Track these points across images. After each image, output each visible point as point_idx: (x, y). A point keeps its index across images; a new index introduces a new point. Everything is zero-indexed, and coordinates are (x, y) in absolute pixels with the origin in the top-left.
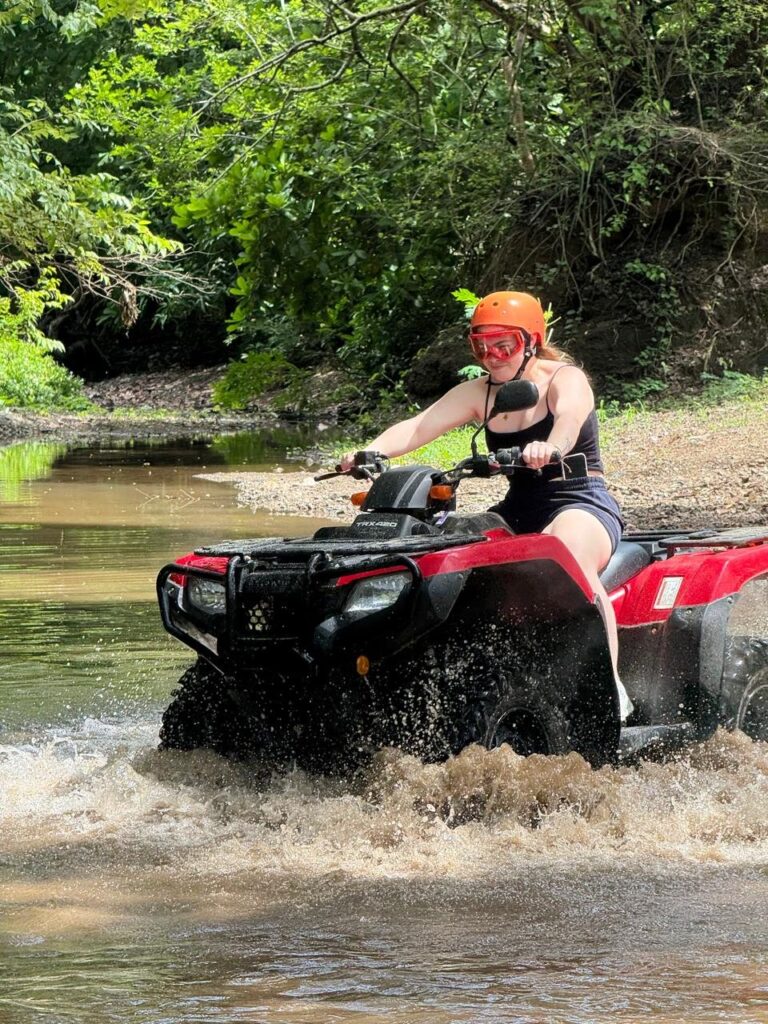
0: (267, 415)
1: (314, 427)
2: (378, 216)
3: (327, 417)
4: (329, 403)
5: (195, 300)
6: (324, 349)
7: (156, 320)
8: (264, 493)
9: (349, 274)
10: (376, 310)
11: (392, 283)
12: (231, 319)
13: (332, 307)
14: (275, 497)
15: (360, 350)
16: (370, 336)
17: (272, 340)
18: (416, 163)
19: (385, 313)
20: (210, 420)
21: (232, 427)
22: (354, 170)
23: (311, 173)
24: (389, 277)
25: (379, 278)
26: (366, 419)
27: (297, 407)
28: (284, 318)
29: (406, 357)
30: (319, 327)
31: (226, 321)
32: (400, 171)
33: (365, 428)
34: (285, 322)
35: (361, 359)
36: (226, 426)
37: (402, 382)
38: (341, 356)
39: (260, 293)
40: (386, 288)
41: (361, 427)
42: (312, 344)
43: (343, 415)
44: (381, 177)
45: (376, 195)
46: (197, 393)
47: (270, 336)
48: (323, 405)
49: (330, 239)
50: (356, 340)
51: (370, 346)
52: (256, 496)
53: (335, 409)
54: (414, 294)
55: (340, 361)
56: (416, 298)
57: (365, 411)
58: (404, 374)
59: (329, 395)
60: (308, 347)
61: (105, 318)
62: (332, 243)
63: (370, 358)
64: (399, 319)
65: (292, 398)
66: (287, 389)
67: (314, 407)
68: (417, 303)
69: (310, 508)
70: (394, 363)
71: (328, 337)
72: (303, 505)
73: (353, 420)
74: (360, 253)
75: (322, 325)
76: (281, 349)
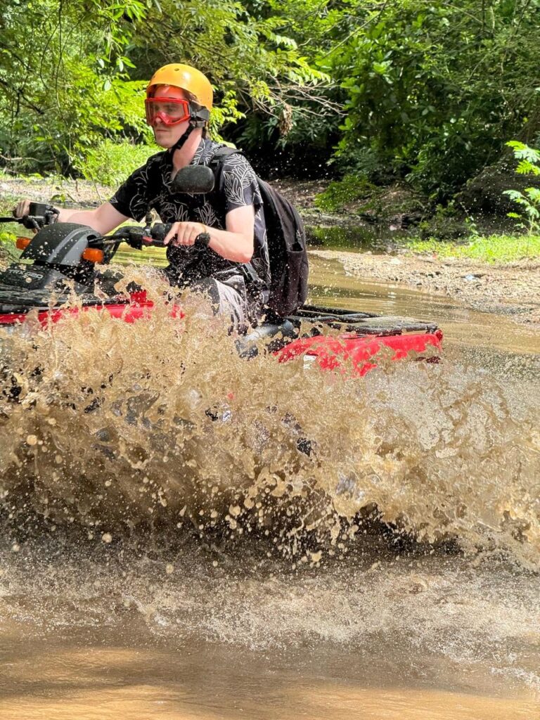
0: (352, 217)
1: (387, 228)
2: (447, 83)
3: (395, 222)
4: (396, 213)
5: (307, 132)
6: (395, 175)
7: (279, 143)
8: (363, 266)
9: (422, 121)
10: (436, 150)
11: (450, 131)
12: (338, 146)
13: (405, 145)
14: (372, 270)
15: (422, 177)
16: (429, 168)
17: (359, 165)
18: (477, 47)
19: (442, 152)
20: (315, 215)
21: (329, 222)
22: (432, 48)
23: (402, 47)
24: (449, 128)
25: (441, 128)
26: (426, 225)
27: (373, 214)
28: (369, 150)
29: (454, 185)
30: (394, 158)
31: (334, 148)
32: (465, 51)
33: (424, 231)
34: (370, 153)
35: (421, 184)
36: (325, 221)
37: (453, 201)
38: (408, 180)
39: (359, 129)
40: (446, 134)
41: (421, 230)
42: (387, 170)
43: (406, 221)
44: (450, 55)
45: (446, 67)
46: (303, 198)
47: (358, 162)
48: (392, 213)
49: (409, 97)
50: (419, 169)
51: (429, 174)
52: (358, 268)
53: (400, 217)
54: (466, 140)
55: (406, 183)
56: (467, 142)
57: (424, 219)
58: (455, 196)
59: (397, 207)
60: (384, 172)
61: (243, 139)
62: (410, 99)
63: (429, 183)
64: (452, 157)
65: (371, 207)
66: (367, 200)
67: (385, 215)
68: (467, 147)
69: (397, 280)
70: (445, 188)
71: (399, 166)
72: (392, 277)
73: (416, 225)
74: (431, 108)
75: (396, 157)
76: (365, 172)
